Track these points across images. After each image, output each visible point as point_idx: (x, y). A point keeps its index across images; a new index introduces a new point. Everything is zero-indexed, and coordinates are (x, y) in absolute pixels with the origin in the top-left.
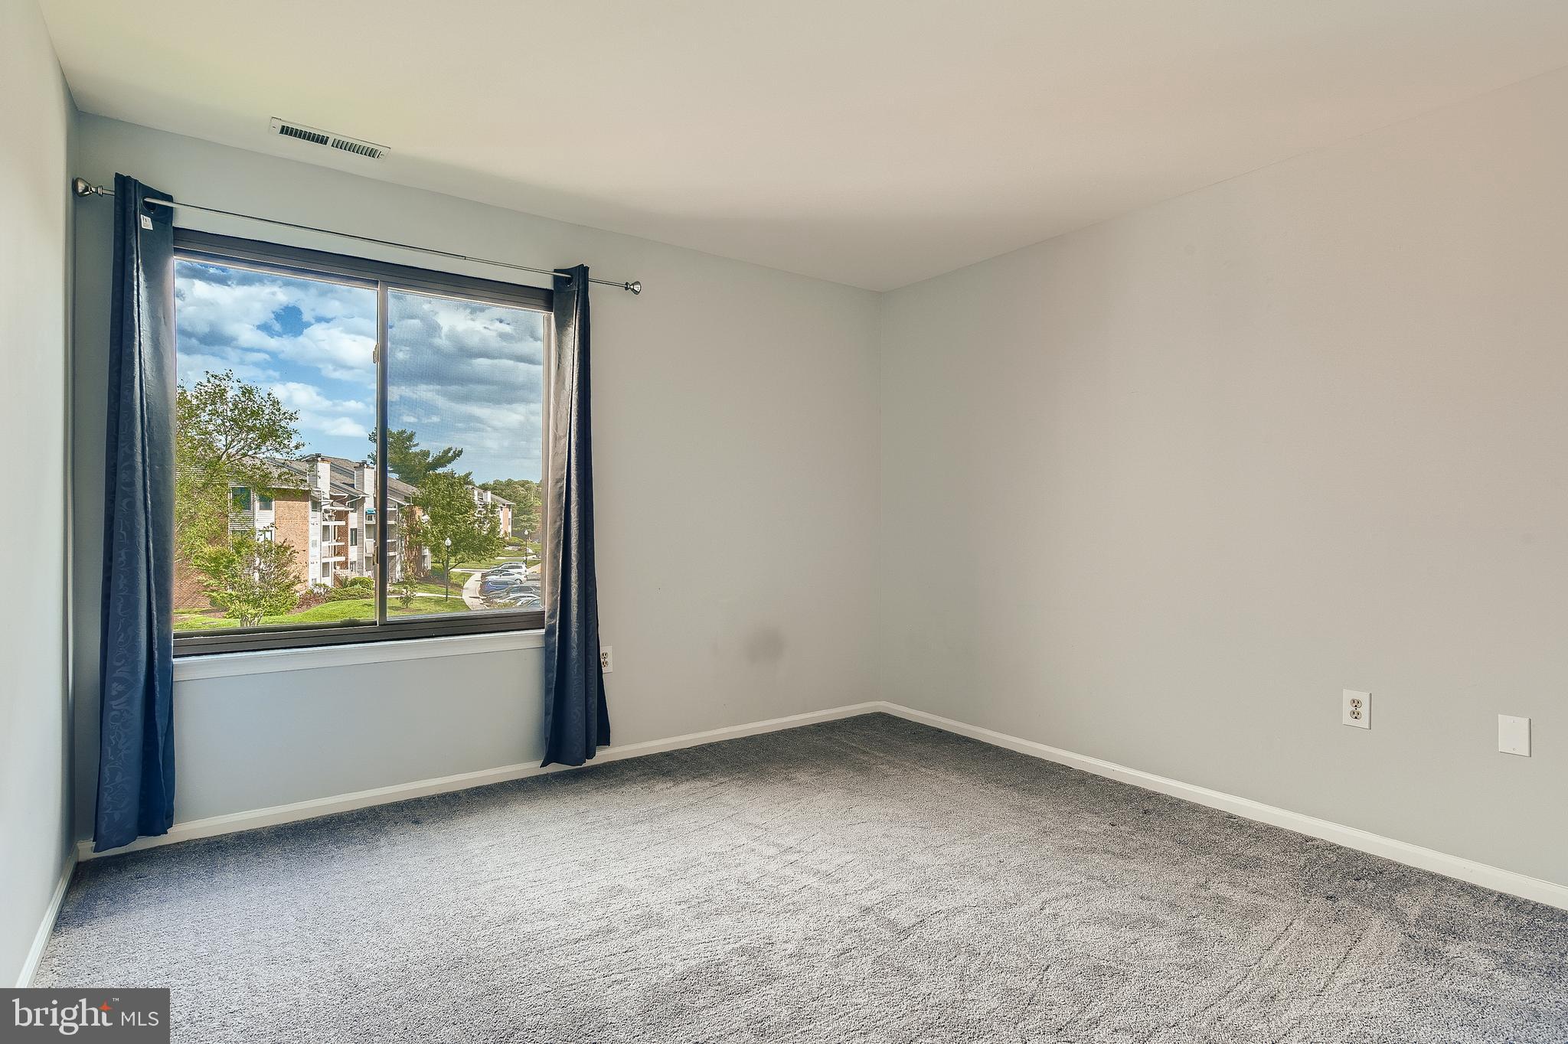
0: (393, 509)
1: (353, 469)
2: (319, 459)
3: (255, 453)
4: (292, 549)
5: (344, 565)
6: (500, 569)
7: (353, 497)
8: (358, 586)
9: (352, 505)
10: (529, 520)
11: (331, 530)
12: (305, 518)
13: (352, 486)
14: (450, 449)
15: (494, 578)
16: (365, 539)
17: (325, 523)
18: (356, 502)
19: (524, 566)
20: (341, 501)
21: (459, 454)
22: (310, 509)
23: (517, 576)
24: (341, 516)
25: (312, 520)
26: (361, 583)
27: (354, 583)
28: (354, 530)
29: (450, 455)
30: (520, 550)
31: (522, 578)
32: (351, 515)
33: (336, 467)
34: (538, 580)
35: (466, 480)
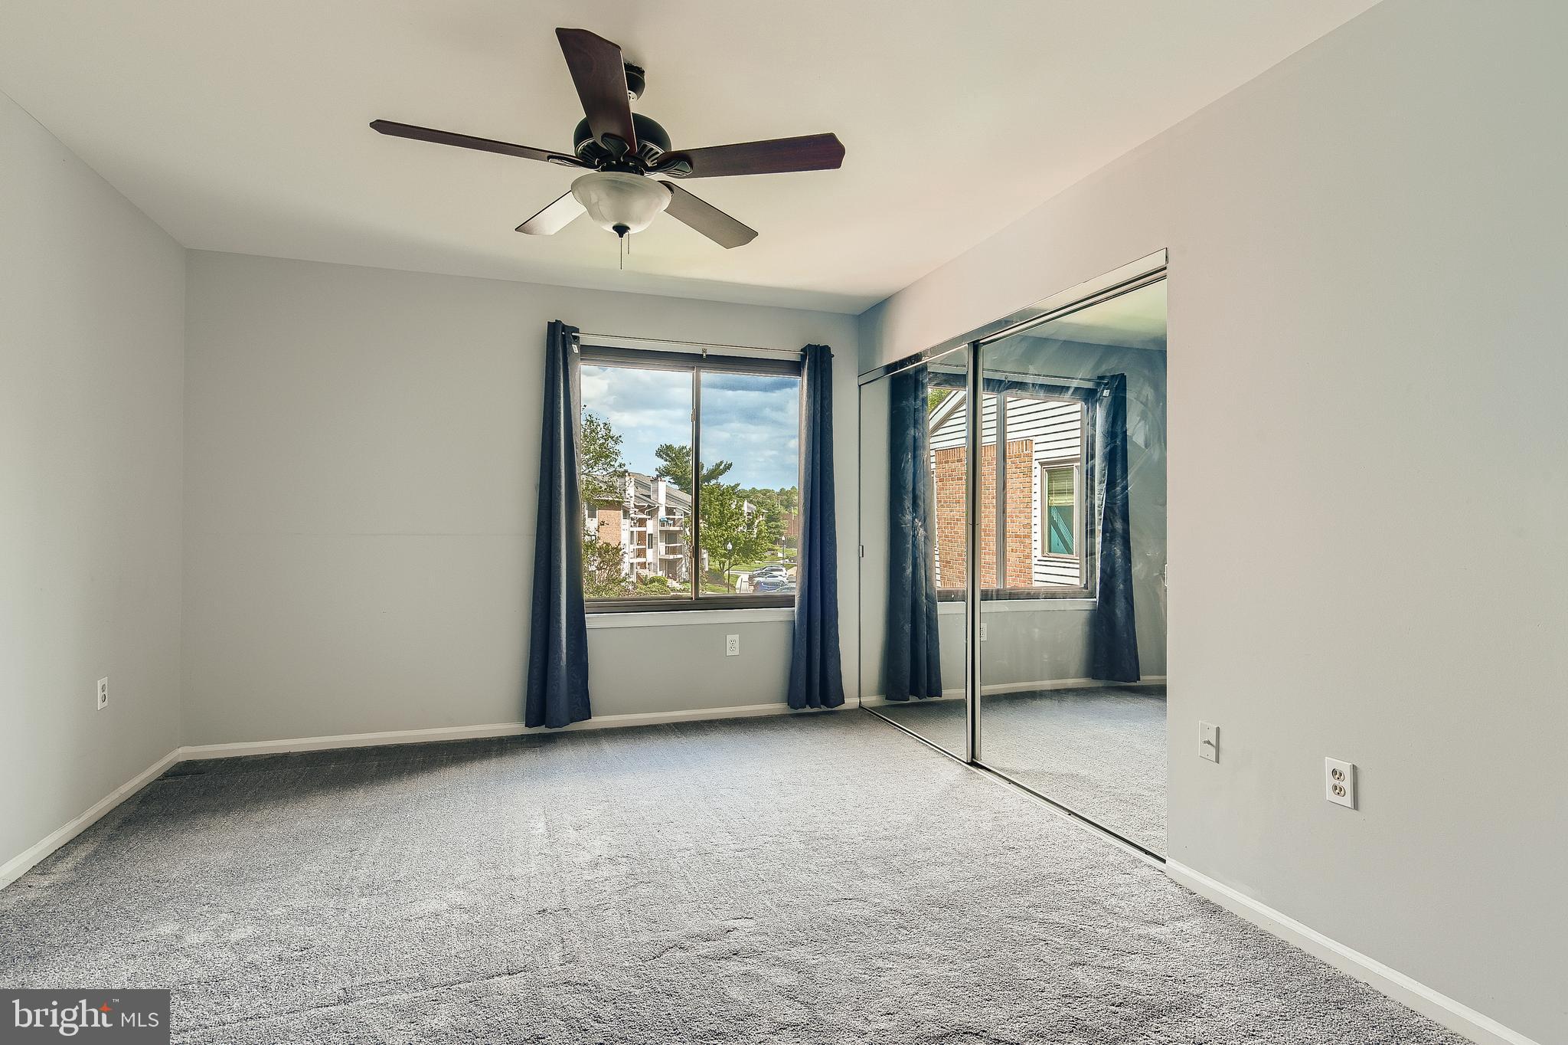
0: (680, 517)
1: (650, 483)
2: (627, 474)
3: (589, 472)
4: (623, 551)
5: (643, 565)
6: (764, 571)
7: (649, 507)
8: (656, 584)
9: (649, 513)
10: (777, 527)
11: (635, 533)
12: (619, 525)
13: (649, 497)
14: (722, 462)
15: (761, 579)
16: (659, 543)
17: (632, 529)
18: (652, 511)
19: (784, 569)
20: (642, 509)
21: (729, 467)
22: (622, 517)
23: (780, 578)
24: (642, 522)
25: (623, 527)
26: (658, 581)
27: (652, 581)
28: (651, 535)
29: (721, 467)
30: (773, 554)
31: (785, 580)
32: (648, 522)
33: (639, 484)
34: (794, 582)
35: (733, 491)
